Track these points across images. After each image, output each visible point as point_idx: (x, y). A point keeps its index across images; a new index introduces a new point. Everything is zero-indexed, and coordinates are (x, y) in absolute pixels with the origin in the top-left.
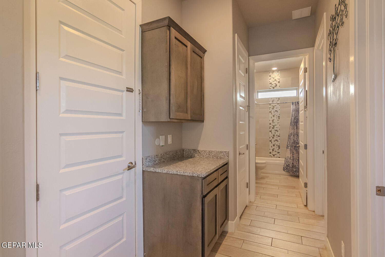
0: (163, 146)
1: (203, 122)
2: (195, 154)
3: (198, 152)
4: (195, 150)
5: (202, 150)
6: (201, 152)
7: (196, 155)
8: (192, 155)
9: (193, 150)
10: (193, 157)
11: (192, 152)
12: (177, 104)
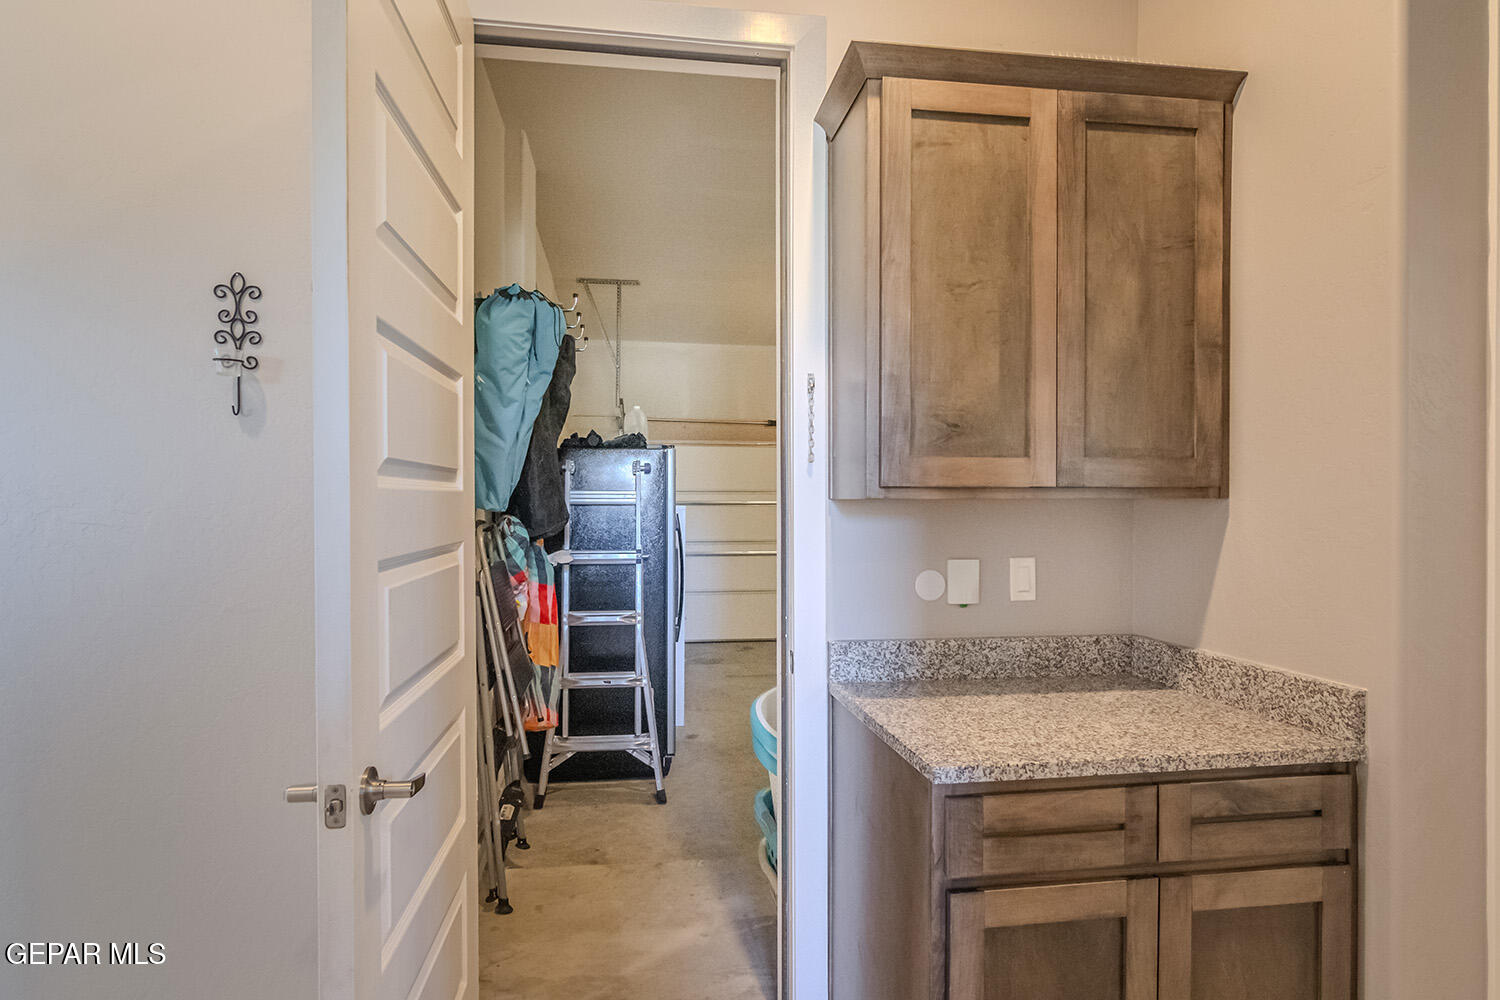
0: (965, 606)
1: (1222, 491)
2: (1176, 671)
3: (1191, 665)
4: (1176, 649)
5: (1210, 653)
6: (1204, 667)
7: (1183, 678)
8: (1164, 673)
9: (1170, 647)
10: (1171, 687)
11: (1166, 659)
12: (936, 416)
